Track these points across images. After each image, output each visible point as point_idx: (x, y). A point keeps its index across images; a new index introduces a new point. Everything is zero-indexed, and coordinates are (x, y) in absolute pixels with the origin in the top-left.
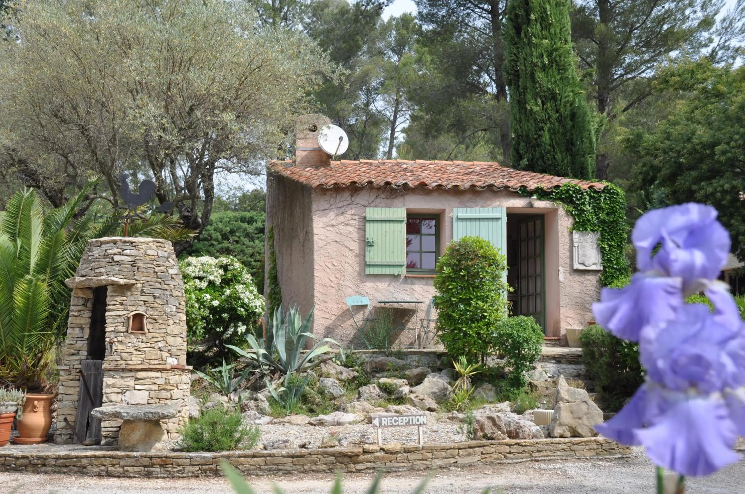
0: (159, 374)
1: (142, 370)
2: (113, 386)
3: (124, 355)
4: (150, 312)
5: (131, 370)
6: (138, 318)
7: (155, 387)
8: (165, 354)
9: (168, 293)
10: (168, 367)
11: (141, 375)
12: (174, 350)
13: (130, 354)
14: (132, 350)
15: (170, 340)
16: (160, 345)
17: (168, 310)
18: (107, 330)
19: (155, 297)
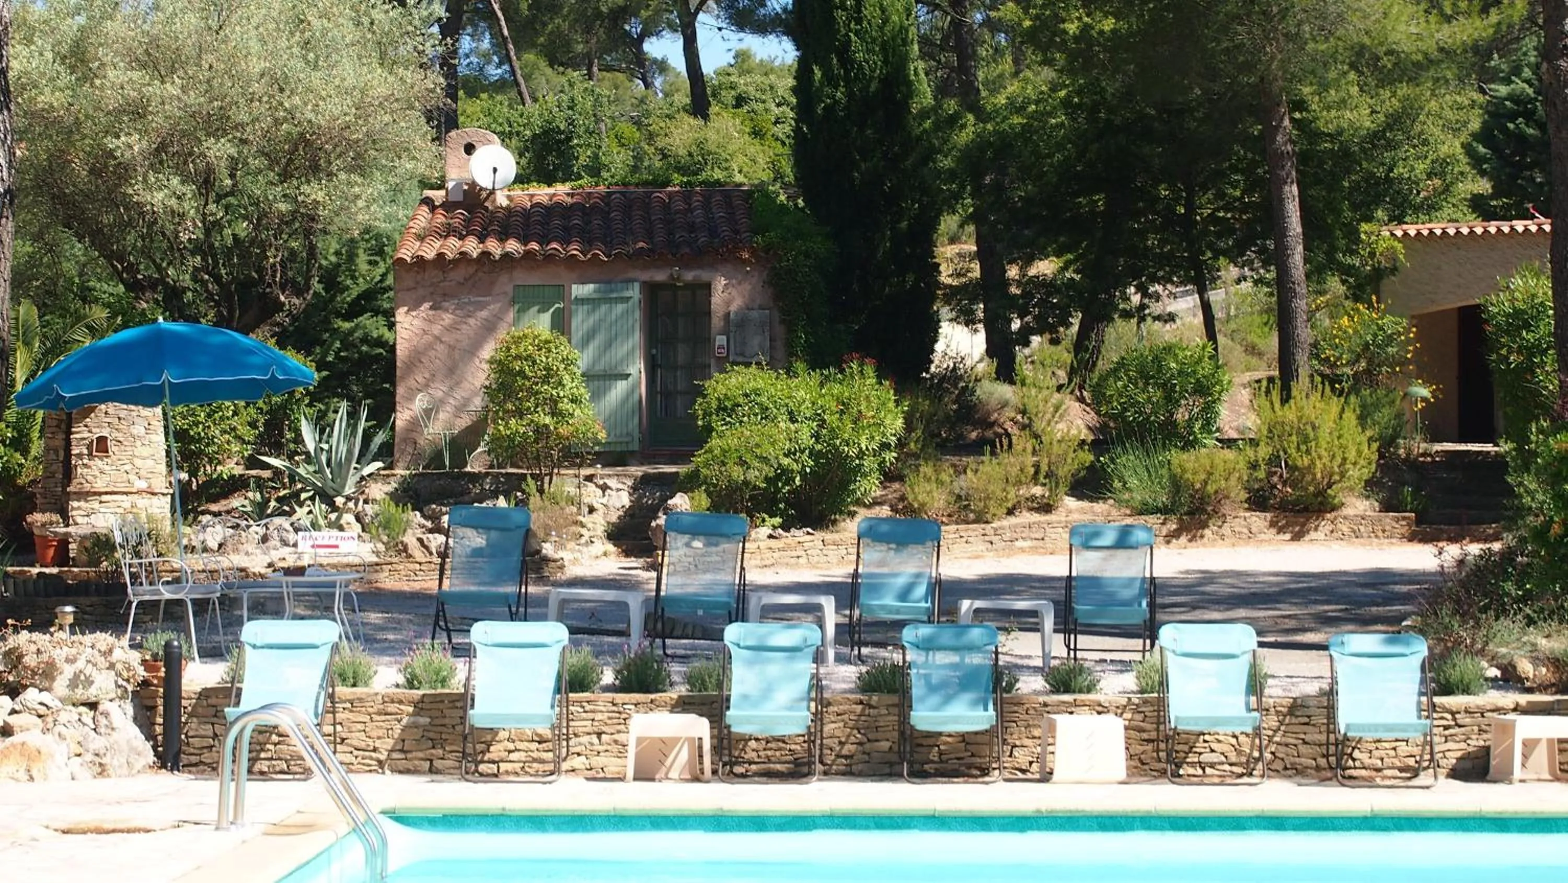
0: (124, 497)
1: (106, 493)
2: (79, 508)
3: (89, 478)
4: (115, 434)
5: (95, 494)
6: (102, 440)
7: (121, 510)
8: (132, 477)
9: (134, 414)
10: (134, 490)
11: (104, 498)
12: (143, 473)
13: (95, 477)
14: (97, 473)
15: (138, 462)
16: (127, 467)
17: (135, 432)
18: (73, 452)
19: (119, 419)
